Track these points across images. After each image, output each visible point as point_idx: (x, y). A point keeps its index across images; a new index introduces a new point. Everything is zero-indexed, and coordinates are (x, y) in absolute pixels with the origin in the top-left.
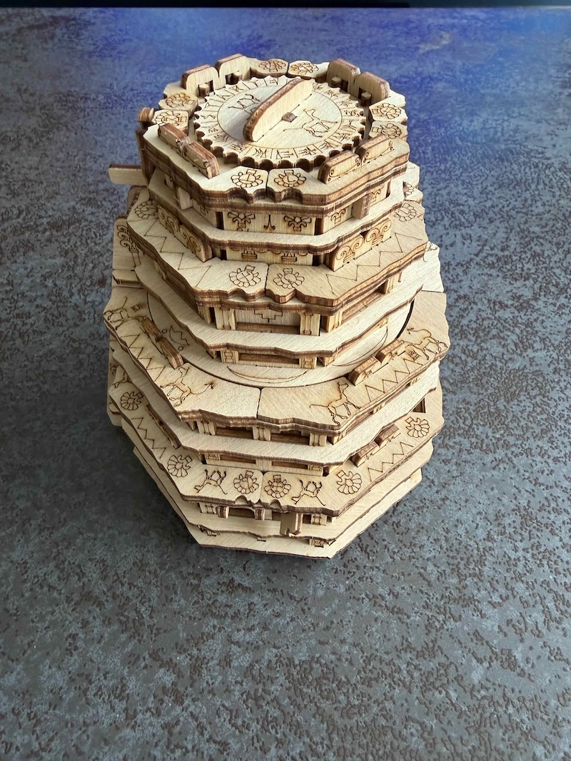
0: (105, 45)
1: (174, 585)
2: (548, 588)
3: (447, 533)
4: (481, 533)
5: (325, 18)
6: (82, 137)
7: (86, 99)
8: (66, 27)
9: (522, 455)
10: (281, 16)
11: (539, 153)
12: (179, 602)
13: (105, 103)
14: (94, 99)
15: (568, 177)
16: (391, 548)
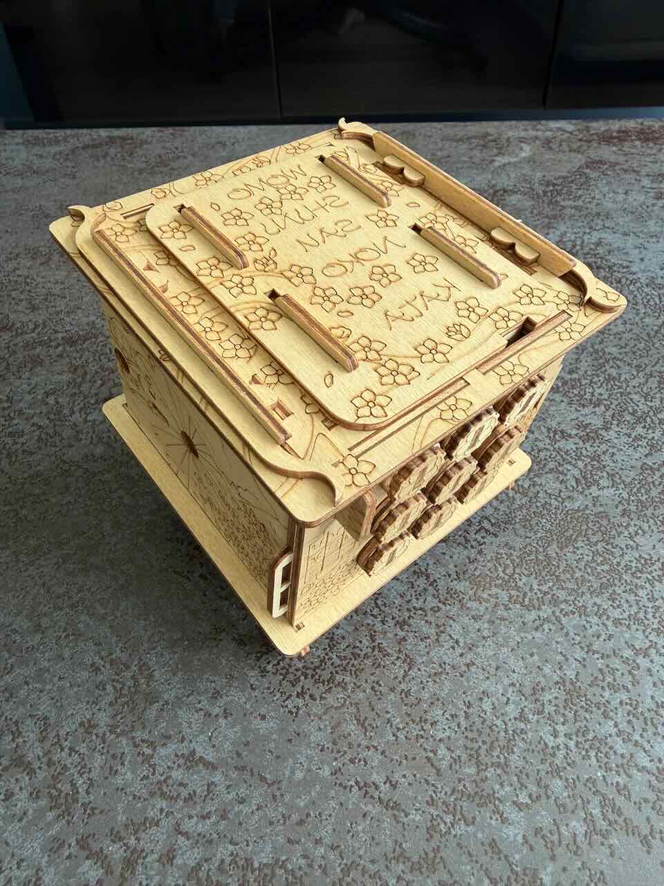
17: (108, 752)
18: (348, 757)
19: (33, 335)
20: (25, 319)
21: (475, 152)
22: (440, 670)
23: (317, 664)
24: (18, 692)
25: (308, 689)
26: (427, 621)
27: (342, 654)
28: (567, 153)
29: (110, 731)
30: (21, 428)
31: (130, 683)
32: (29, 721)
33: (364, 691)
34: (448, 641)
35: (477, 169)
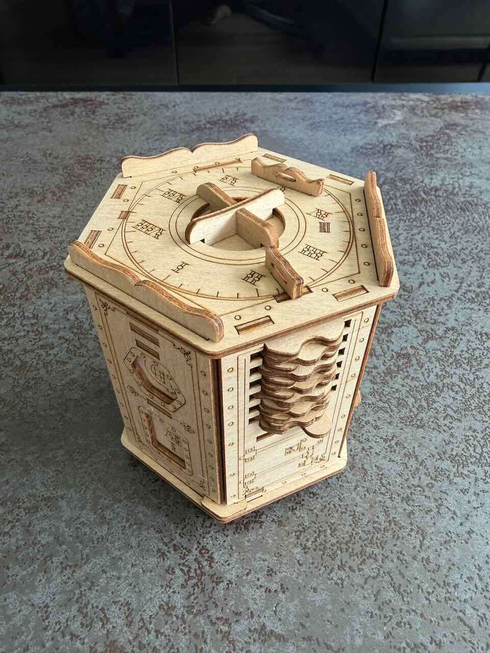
17: (190, 632)
18: (394, 621)
19: (45, 261)
20: (34, 248)
21: (362, 116)
22: (448, 538)
23: (349, 539)
24: (98, 581)
25: (346, 562)
26: (426, 496)
27: (366, 529)
28: (429, 118)
29: (187, 612)
30: (50, 341)
31: (195, 566)
32: (114, 607)
33: (392, 561)
34: (448, 512)
35: (366, 129)
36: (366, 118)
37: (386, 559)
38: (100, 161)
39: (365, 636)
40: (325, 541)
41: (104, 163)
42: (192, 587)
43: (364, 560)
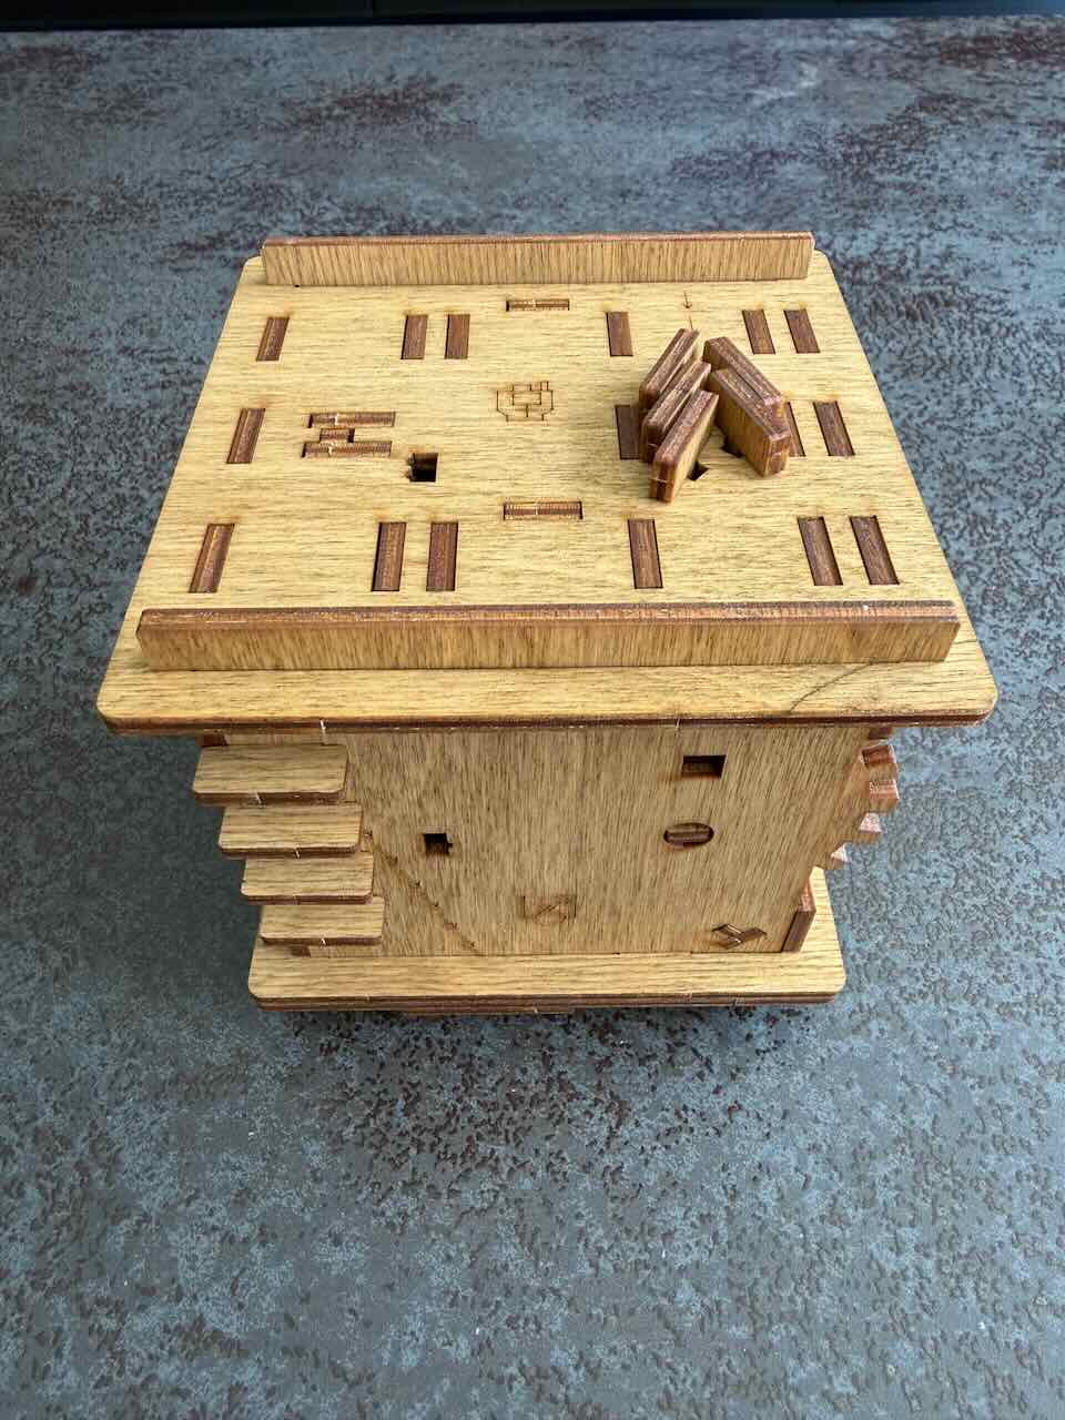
0: (121, 101)
1: (59, 1331)
2: (973, 1358)
3: (733, 1198)
4: (815, 1202)
5: (569, 42)
6: (41, 280)
7: (65, 203)
8: (51, 68)
9: (924, 995)
10: (480, 39)
11: (994, 303)
12: (66, 1378)
13: (101, 213)
14: (79, 205)
15: (1053, 353)
16: (593, 1239)
36: (725, 85)
37: (521, 1171)
38: (59, 206)
39: (428, 1347)
40: (388, 1125)
41: (68, 208)
42: (57, 1228)
43: (468, 1170)
